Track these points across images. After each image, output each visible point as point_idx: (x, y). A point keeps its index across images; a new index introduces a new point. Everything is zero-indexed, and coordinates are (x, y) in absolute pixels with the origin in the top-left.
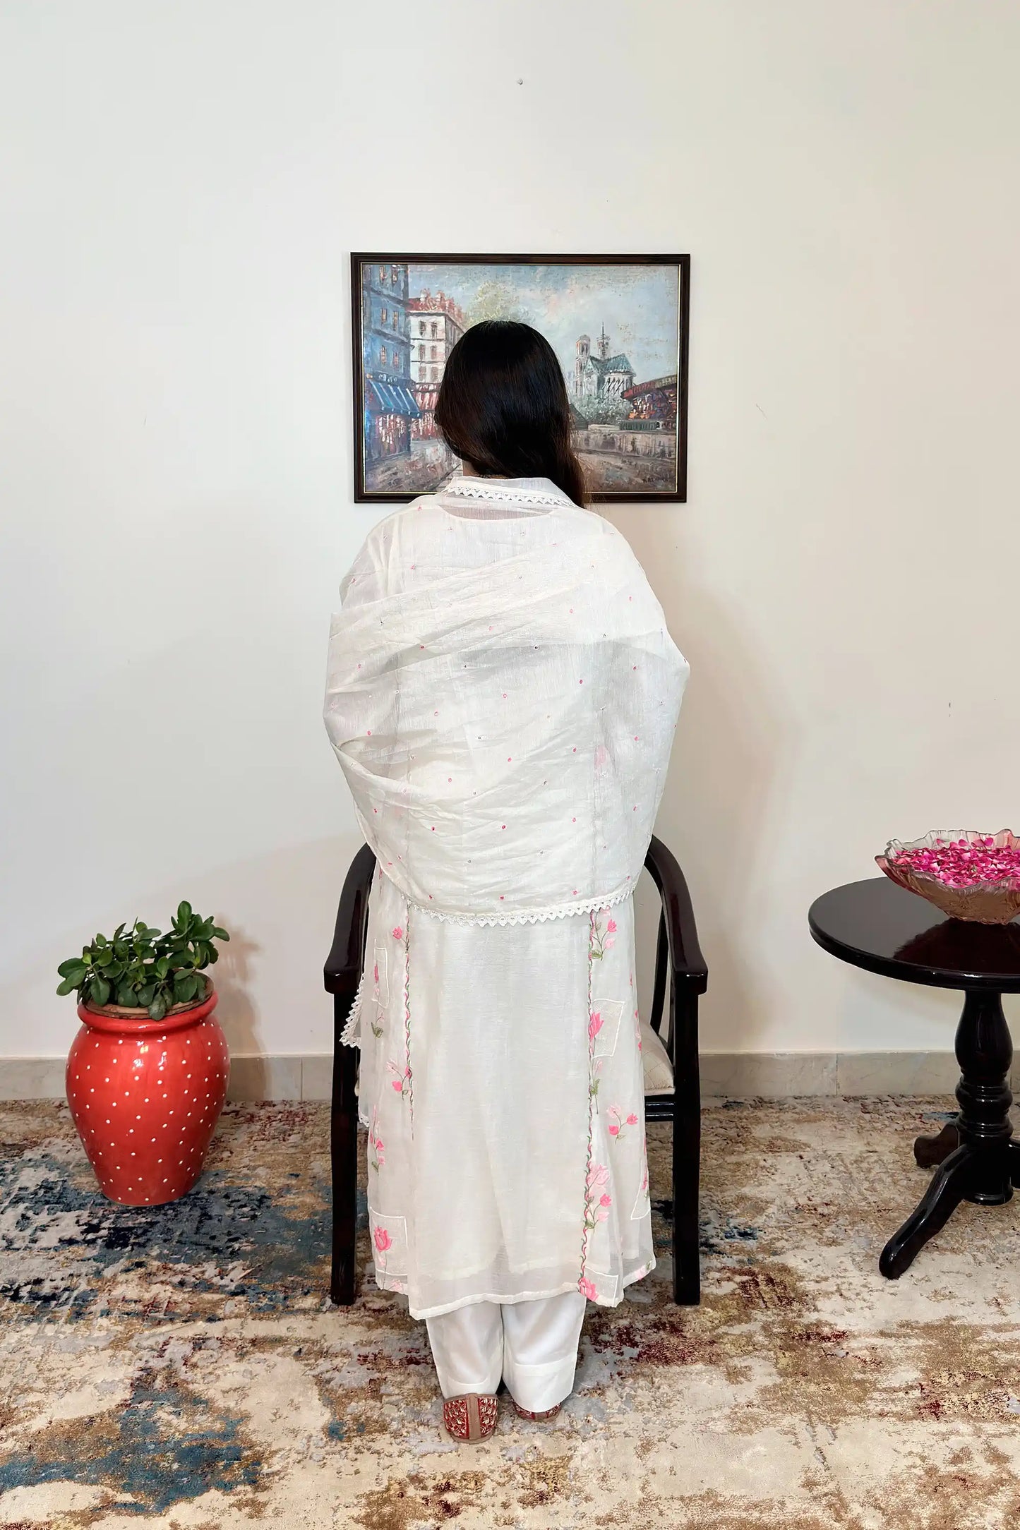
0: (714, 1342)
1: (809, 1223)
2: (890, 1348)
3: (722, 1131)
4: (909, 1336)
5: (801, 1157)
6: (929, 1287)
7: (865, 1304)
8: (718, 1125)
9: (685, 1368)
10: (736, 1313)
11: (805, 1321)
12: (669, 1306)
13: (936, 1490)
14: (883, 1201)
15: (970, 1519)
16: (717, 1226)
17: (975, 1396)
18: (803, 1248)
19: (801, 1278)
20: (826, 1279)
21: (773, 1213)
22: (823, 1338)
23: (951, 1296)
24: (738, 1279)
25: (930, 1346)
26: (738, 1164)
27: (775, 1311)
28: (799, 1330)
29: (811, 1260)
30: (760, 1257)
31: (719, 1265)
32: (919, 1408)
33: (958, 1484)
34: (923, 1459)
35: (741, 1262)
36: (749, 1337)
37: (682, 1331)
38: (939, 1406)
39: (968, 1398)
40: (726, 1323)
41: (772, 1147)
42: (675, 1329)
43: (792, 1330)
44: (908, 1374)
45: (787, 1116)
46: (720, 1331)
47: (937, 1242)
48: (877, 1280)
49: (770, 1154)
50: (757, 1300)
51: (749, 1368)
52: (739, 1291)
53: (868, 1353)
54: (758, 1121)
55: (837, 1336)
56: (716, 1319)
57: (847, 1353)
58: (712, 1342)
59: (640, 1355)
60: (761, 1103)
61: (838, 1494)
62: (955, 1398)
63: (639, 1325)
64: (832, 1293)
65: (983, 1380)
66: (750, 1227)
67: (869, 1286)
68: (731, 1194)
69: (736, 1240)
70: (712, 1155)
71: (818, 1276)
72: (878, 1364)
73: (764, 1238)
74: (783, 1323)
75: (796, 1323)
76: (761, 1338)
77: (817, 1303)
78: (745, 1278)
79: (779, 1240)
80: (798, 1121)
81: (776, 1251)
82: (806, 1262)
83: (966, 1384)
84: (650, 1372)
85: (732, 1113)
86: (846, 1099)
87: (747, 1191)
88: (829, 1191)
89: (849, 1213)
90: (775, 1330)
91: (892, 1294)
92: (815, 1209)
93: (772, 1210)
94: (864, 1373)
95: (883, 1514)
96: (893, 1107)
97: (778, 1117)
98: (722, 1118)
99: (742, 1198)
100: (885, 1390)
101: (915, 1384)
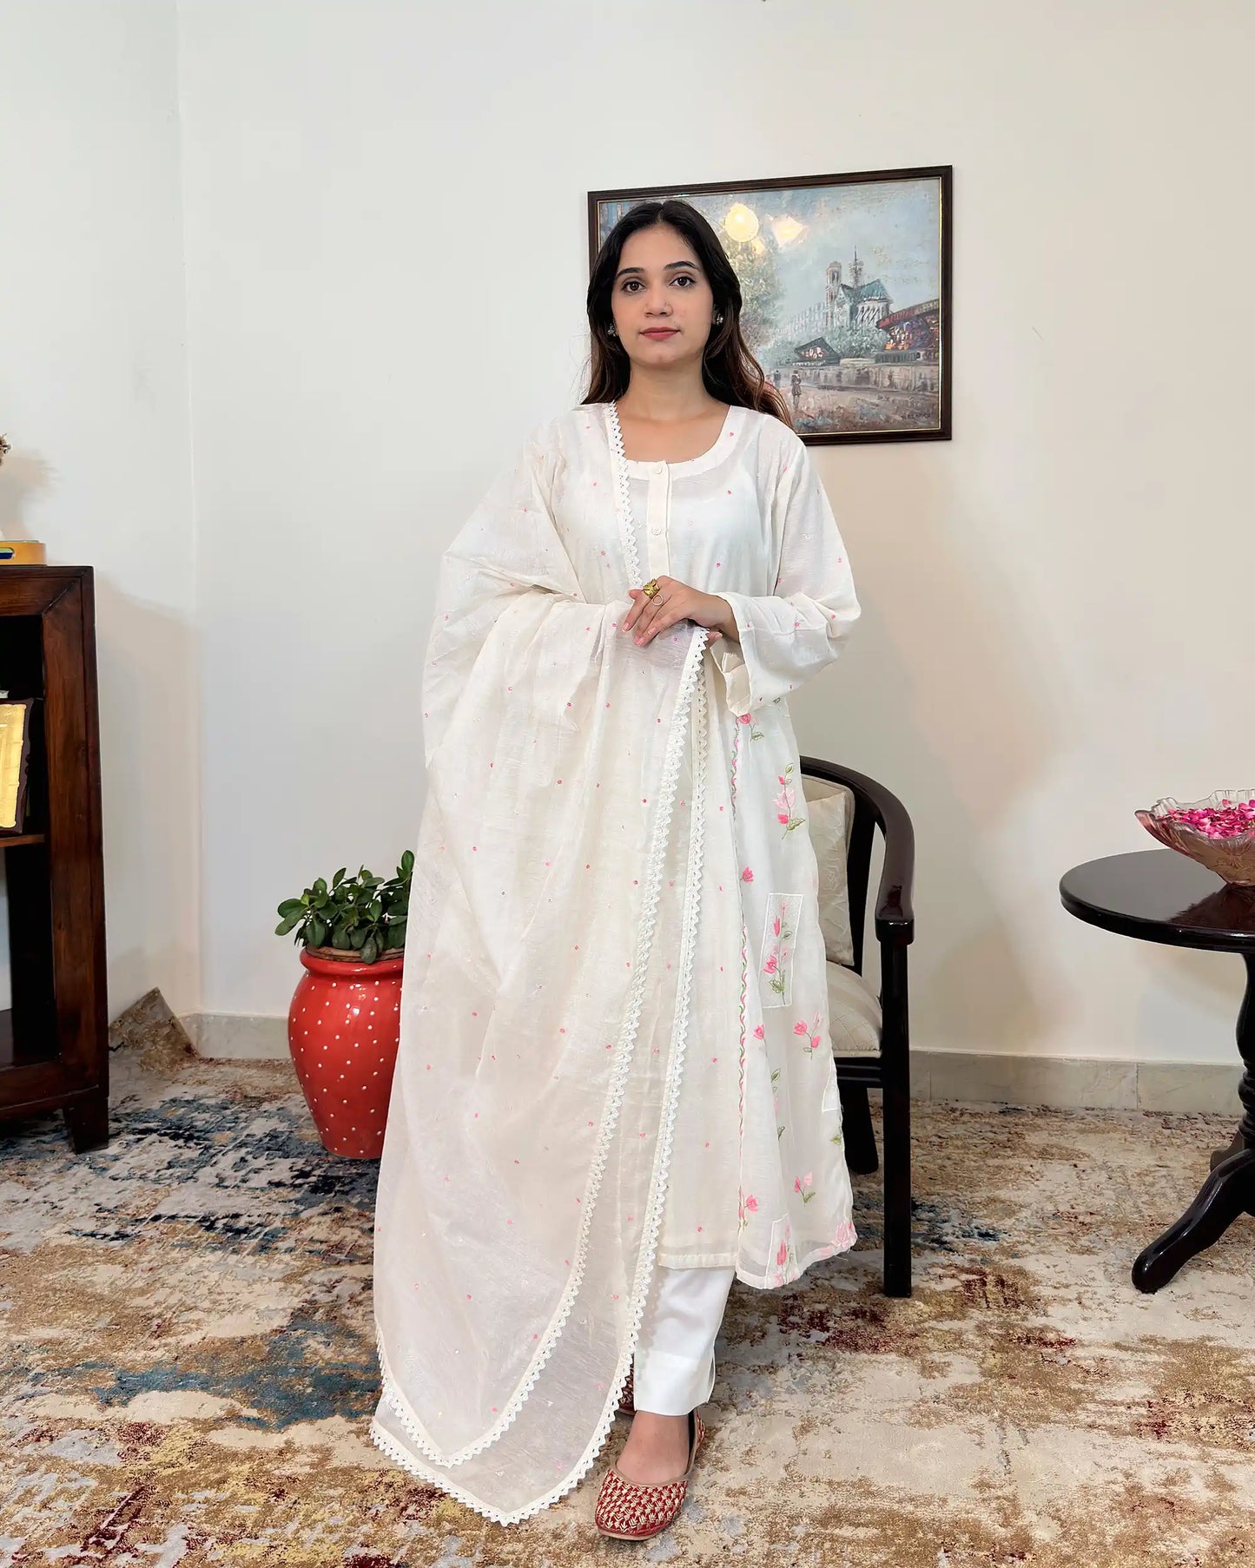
0: (916, 1335)
1: (1066, 1229)
2: (1123, 1361)
3: (992, 1135)
4: (1149, 1351)
5: (1075, 1166)
6: (1192, 1305)
7: (1106, 1315)
8: (988, 1128)
9: (874, 1357)
10: (951, 1309)
11: (1029, 1324)
12: (876, 1296)
13: (1133, 1509)
14: (1161, 1216)
15: (1167, 1543)
16: (956, 1224)
17: (1213, 1420)
18: (1050, 1253)
19: (1037, 1283)
20: (1067, 1286)
21: (1026, 1218)
22: (1045, 1344)
23: (1215, 1316)
24: (964, 1277)
25: (1173, 1364)
26: (999, 1167)
27: (997, 1312)
28: (1019, 1333)
29: (1055, 1266)
30: (996, 1258)
31: (946, 1263)
32: (1139, 1424)
33: (1162, 1507)
34: (1127, 1476)
35: (972, 1260)
36: (958, 1336)
37: (883, 1321)
38: (1164, 1426)
39: (1203, 1421)
40: (935, 1318)
41: (1045, 1154)
42: (875, 1319)
43: (1011, 1332)
44: (1138, 1390)
45: (1072, 1126)
46: (926, 1325)
47: (1213, 1261)
48: (1129, 1292)
49: (1040, 1160)
50: (979, 1300)
51: (949, 1364)
52: (961, 1289)
53: (1094, 1364)
54: (1035, 1128)
55: (1061, 1343)
56: (925, 1313)
57: (1069, 1361)
58: (914, 1335)
59: (828, 1340)
60: (1045, 1111)
61: (1013, 1500)
62: (1186, 1419)
63: (837, 1312)
64: (1070, 1300)
65: (1227, 1405)
66: (993, 1229)
67: (1116, 1297)
68: (982, 1194)
69: (974, 1240)
70: (971, 1156)
71: (1058, 1283)
72: (1103, 1375)
73: (1006, 1240)
74: (1001, 1326)
75: (1015, 1326)
76: (971, 1337)
77: (1049, 1309)
78: (975, 1277)
79: (1023, 1243)
80: (1082, 1131)
81: (1016, 1254)
82: (1048, 1267)
83: (1204, 1406)
84: (834, 1357)
85: (1009, 1119)
86: (1147, 1114)
87: (1002, 1194)
88: (1098, 1201)
89: (1114, 1224)
90: (990, 1330)
91: (1143, 1308)
92: (1076, 1218)
93: (1025, 1213)
94: (1084, 1383)
95: (1062, 1526)
96: (1201, 1125)
97: (1060, 1126)
98: (994, 1122)
99: (994, 1200)
100: (1103, 1402)
101: (1145, 1400)
